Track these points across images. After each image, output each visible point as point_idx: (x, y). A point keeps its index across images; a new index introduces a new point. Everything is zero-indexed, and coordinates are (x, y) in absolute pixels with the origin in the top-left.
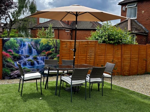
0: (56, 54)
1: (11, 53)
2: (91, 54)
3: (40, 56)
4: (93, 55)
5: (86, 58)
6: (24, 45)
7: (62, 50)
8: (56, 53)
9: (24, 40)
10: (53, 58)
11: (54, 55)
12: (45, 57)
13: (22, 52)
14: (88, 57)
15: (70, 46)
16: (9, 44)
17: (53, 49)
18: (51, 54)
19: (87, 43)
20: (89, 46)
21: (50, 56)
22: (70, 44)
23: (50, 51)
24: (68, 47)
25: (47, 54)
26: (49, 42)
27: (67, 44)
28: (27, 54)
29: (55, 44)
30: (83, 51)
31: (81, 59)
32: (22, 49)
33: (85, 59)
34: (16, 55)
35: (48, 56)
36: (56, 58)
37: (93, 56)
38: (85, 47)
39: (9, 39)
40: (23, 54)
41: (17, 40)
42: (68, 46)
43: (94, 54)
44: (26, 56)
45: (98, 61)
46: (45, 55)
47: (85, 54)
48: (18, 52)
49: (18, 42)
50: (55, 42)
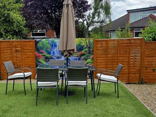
0: (89, 55)
1: (43, 54)
2: (135, 55)
3: (73, 57)
4: (138, 56)
5: (129, 59)
6: (56, 46)
7: (97, 50)
8: (89, 53)
9: (55, 41)
10: (86, 60)
11: (88, 56)
12: (77, 58)
13: (54, 53)
14: (132, 59)
15: (106, 45)
16: (41, 45)
17: (86, 49)
18: (83, 55)
19: (128, 42)
20: (132, 44)
21: (83, 57)
22: (106, 43)
23: (83, 51)
24: (104, 47)
25: (80, 55)
26: (81, 41)
27: (102, 43)
28: (58, 55)
29: (88, 44)
30: (123, 52)
31: (121, 60)
32: (53, 50)
33: (127, 60)
34: (48, 55)
35: (80, 57)
36: (90, 60)
37: (140, 58)
38: (127, 46)
39: (41, 41)
40: (55, 55)
41: (48, 41)
42: (103, 45)
43: (140, 55)
44: (58, 56)
45: (146, 63)
46: (78, 56)
47: (127, 55)
48: (49, 53)
49: (49, 43)
50: (87, 41)
